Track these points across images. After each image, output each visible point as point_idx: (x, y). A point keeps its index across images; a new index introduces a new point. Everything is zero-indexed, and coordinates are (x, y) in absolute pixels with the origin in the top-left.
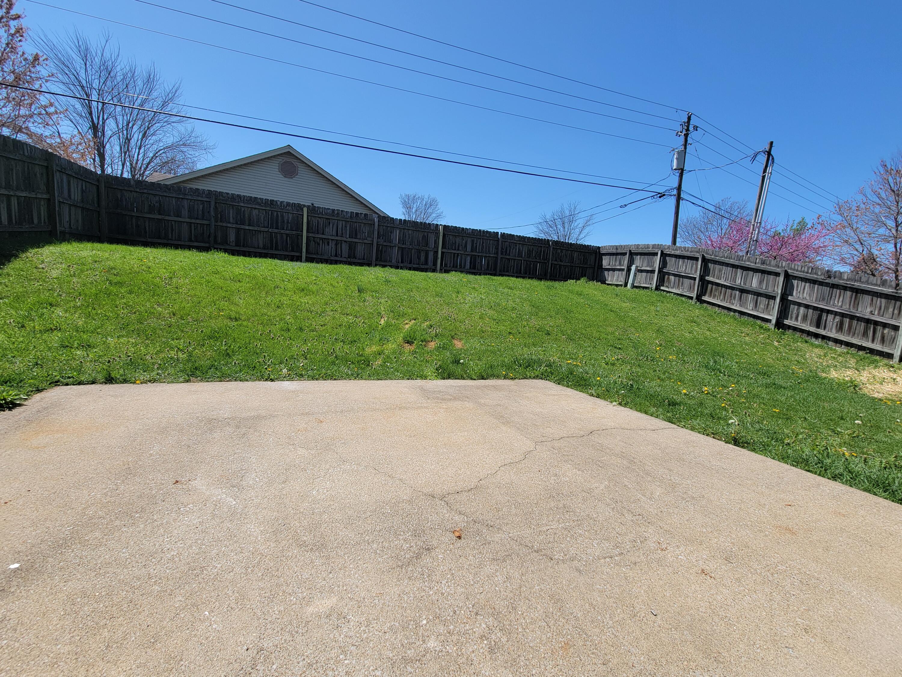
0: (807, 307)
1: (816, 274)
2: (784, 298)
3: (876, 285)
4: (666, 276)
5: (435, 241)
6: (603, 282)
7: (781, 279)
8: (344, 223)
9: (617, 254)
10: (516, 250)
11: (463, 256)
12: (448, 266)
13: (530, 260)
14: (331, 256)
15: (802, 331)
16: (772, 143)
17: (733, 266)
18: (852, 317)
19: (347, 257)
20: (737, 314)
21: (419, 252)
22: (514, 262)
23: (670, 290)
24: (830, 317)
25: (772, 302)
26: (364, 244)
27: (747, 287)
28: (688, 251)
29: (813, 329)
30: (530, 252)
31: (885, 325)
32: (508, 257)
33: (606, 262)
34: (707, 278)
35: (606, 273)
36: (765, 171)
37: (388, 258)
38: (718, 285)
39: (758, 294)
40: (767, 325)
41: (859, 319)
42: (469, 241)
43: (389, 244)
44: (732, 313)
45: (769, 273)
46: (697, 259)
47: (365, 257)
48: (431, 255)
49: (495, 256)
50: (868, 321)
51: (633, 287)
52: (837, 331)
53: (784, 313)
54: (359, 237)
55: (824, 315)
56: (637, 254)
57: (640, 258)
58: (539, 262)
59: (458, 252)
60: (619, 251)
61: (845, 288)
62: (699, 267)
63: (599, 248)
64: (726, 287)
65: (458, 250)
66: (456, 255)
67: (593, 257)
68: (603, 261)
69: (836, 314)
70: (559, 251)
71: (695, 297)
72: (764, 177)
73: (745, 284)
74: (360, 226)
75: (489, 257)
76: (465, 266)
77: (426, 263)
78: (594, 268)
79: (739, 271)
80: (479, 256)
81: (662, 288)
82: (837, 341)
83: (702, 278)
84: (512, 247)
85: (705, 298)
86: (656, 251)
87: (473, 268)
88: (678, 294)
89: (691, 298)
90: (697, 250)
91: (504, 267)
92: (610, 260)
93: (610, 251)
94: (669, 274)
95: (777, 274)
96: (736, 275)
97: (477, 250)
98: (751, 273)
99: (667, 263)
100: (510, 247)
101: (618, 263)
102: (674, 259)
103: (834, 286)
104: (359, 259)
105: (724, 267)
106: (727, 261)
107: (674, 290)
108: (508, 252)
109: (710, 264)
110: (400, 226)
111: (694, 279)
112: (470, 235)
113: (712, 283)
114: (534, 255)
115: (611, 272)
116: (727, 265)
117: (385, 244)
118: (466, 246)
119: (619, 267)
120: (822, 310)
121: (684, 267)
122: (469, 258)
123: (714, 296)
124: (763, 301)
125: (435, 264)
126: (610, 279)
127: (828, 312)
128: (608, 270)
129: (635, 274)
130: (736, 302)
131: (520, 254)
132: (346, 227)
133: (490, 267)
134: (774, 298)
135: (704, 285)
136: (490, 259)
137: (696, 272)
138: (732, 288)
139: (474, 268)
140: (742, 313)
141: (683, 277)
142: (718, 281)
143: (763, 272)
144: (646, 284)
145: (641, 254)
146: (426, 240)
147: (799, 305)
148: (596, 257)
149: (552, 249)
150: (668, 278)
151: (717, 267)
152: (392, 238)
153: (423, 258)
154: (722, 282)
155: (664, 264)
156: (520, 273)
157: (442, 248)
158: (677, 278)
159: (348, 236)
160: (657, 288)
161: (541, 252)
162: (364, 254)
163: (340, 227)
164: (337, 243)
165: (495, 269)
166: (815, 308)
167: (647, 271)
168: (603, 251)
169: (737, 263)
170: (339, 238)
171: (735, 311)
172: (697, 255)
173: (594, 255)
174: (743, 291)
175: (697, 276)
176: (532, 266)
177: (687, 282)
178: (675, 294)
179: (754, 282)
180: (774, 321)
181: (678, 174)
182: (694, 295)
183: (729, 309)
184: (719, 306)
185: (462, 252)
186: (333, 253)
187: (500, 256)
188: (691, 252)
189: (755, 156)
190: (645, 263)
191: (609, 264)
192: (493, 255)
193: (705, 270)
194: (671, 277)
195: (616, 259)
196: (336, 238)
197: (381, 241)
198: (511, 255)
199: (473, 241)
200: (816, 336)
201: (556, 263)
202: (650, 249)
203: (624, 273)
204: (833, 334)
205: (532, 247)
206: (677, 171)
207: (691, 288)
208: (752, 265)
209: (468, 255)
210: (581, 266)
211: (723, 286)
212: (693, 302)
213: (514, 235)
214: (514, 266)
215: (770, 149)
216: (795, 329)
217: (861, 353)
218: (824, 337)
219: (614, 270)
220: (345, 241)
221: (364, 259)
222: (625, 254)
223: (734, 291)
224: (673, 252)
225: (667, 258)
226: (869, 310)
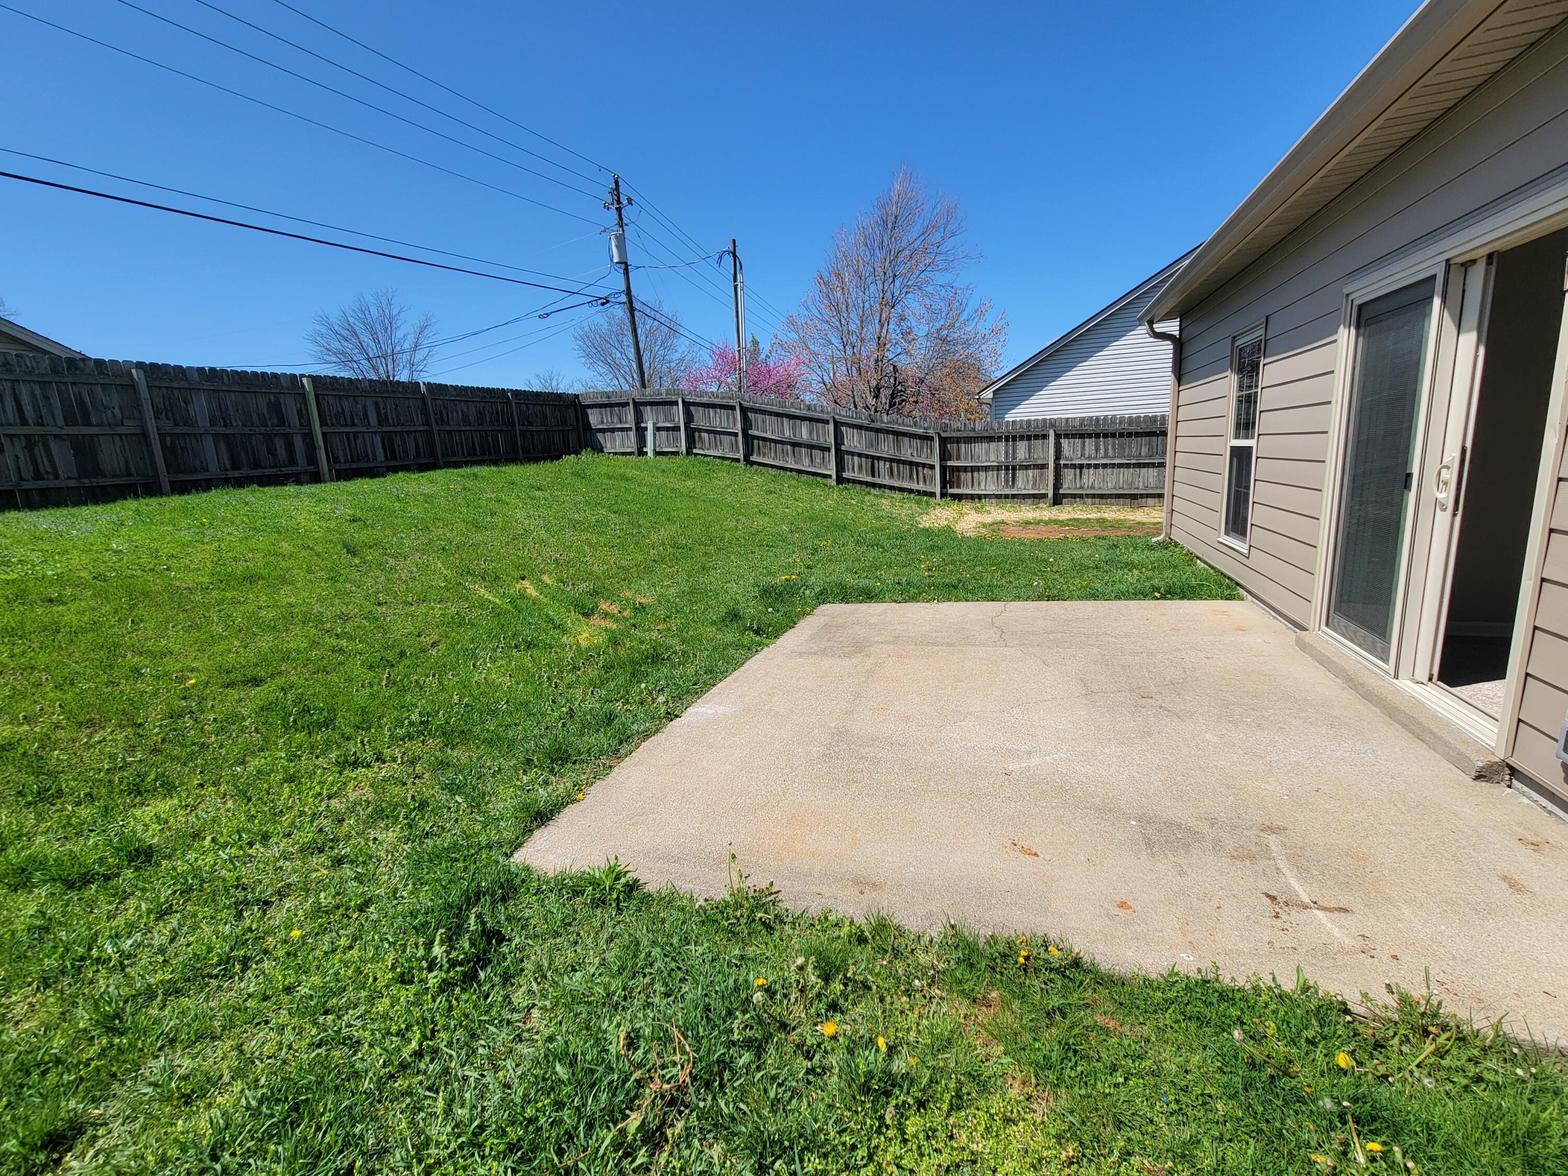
0: (860, 455)
1: (860, 418)
2: (838, 450)
3: (910, 426)
4: (697, 434)
5: (299, 412)
6: (599, 449)
7: (831, 427)
8: (36, 388)
9: (611, 405)
10: (457, 413)
11: (366, 436)
12: (342, 460)
13: (486, 428)
14: (21, 479)
15: (861, 483)
16: (734, 241)
17: (778, 415)
18: (899, 462)
19: (75, 473)
20: (794, 473)
21: (269, 439)
22: (460, 436)
23: (707, 452)
24: (882, 463)
25: (826, 454)
26: (117, 439)
27: (798, 439)
28: (717, 397)
29: (869, 479)
30: (480, 414)
31: (924, 465)
32: (448, 428)
33: (594, 418)
34: (750, 432)
35: (600, 436)
36: (735, 280)
37: (198, 462)
38: (765, 439)
39: (811, 447)
40: (829, 481)
41: (904, 462)
42: (370, 404)
43: (187, 430)
44: (789, 473)
45: (817, 420)
46: (733, 408)
47: (133, 469)
48: (299, 444)
49: (426, 428)
50: (911, 464)
51: (657, 453)
52: (890, 478)
53: (840, 467)
54: (94, 421)
55: (876, 461)
56: (645, 404)
57: (652, 410)
58: (499, 431)
59: (354, 430)
60: (613, 400)
61: (887, 432)
62: (739, 418)
63: (577, 396)
64: (775, 441)
65: (353, 425)
66: (351, 435)
67: (571, 413)
68: (590, 418)
69: (885, 459)
70: (524, 407)
71: (742, 458)
72: (736, 287)
73: (795, 436)
74: (92, 394)
75: (416, 431)
76: (375, 455)
77: (292, 461)
78: (578, 430)
79: (785, 420)
80: (396, 432)
81: (695, 451)
82: (892, 488)
83: (744, 432)
84: (450, 409)
85: (754, 458)
86: (674, 398)
87: (392, 459)
88: (719, 457)
89: (738, 460)
90: (730, 395)
91: (447, 449)
92: (602, 415)
93: (599, 401)
94: (700, 431)
95: (827, 422)
96: (783, 426)
97: (390, 420)
98: (798, 422)
99: (692, 415)
100: (447, 409)
101: (616, 420)
102: (701, 409)
103: (878, 430)
104: (114, 476)
105: (768, 417)
106: (769, 408)
107: (711, 452)
108: (445, 418)
109: (749, 414)
110: (207, 385)
111: (736, 435)
112: (365, 392)
113: (758, 438)
114: (488, 420)
115: (608, 434)
116: (771, 413)
117: (178, 430)
118: (366, 416)
119: (619, 426)
120: (873, 457)
121: (718, 420)
122: (378, 440)
123: (764, 455)
124: (817, 453)
125: (312, 459)
126: (609, 445)
127: (879, 458)
128: (603, 431)
129: (655, 434)
130: (790, 458)
131: (465, 420)
132: (46, 397)
133: (422, 450)
134: (829, 450)
135: (749, 440)
136: (418, 435)
137: (735, 425)
138: (783, 443)
139: (394, 457)
140: (800, 472)
141: (720, 433)
142: (764, 435)
143: (811, 420)
144: (669, 447)
145: (652, 404)
146: (276, 408)
147: (852, 454)
148: (576, 413)
149: (514, 405)
150: (700, 436)
151: (760, 417)
152: (192, 414)
153: (282, 453)
154: (768, 435)
155: (689, 417)
156: (475, 454)
157: (322, 425)
158: (712, 436)
159: (61, 422)
160: (689, 452)
161: (497, 412)
162: (127, 462)
163: (25, 399)
164: (30, 443)
165: (433, 453)
166: (867, 456)
167: (667, 429)
168: (587, 402)
169: (781, 410)
170: (34, 430)
171: (791, 470)
172: (732, 402)
173: (573, 409)
174: (795, 445)
175: (738, 429)
176: (490, 438)
177: (726, 439)
178: (715, 457)
179: (804, 433)
180: (834, 477)
181: (622, 271)
182: (740, 455)
183: (785, 469)
184: (772, 466)
185: (364, 429)
186: (27, 471)
187: (435, 428)
188: (723, 398)
189: (721, 257)
190: (661, 418)
191: (602, 422)
192: (421, 428)
193: (747, 424)
194: (703, 434)
195: (611, 413)
196: (25, 430)
197: (168, 426)
198: (452, 423)
199: (377, 404)
200: (874, 485)
201: (524, 428)
202: (664, 396)
203: (632, 434)
204: (887, 481)
205: (482, 404)
206: (619, 265)
207: (734, 447)
208: (798, 412)
209: (375, 433)
210: (560, 428)
211: (771, 440)
212: (742, 464)
213: (446, 386)
214: (462, 444)
215: (735, 249)
216: (854, 482)
217: (912, 496)
218: (881, 486)
219: (613, 430)
220: (55, 436)
221: (130, 475)
222: (627, 404)
223: (785, 446)
224: (698, 400)
225: (692, 408)
226: (909, 452)
